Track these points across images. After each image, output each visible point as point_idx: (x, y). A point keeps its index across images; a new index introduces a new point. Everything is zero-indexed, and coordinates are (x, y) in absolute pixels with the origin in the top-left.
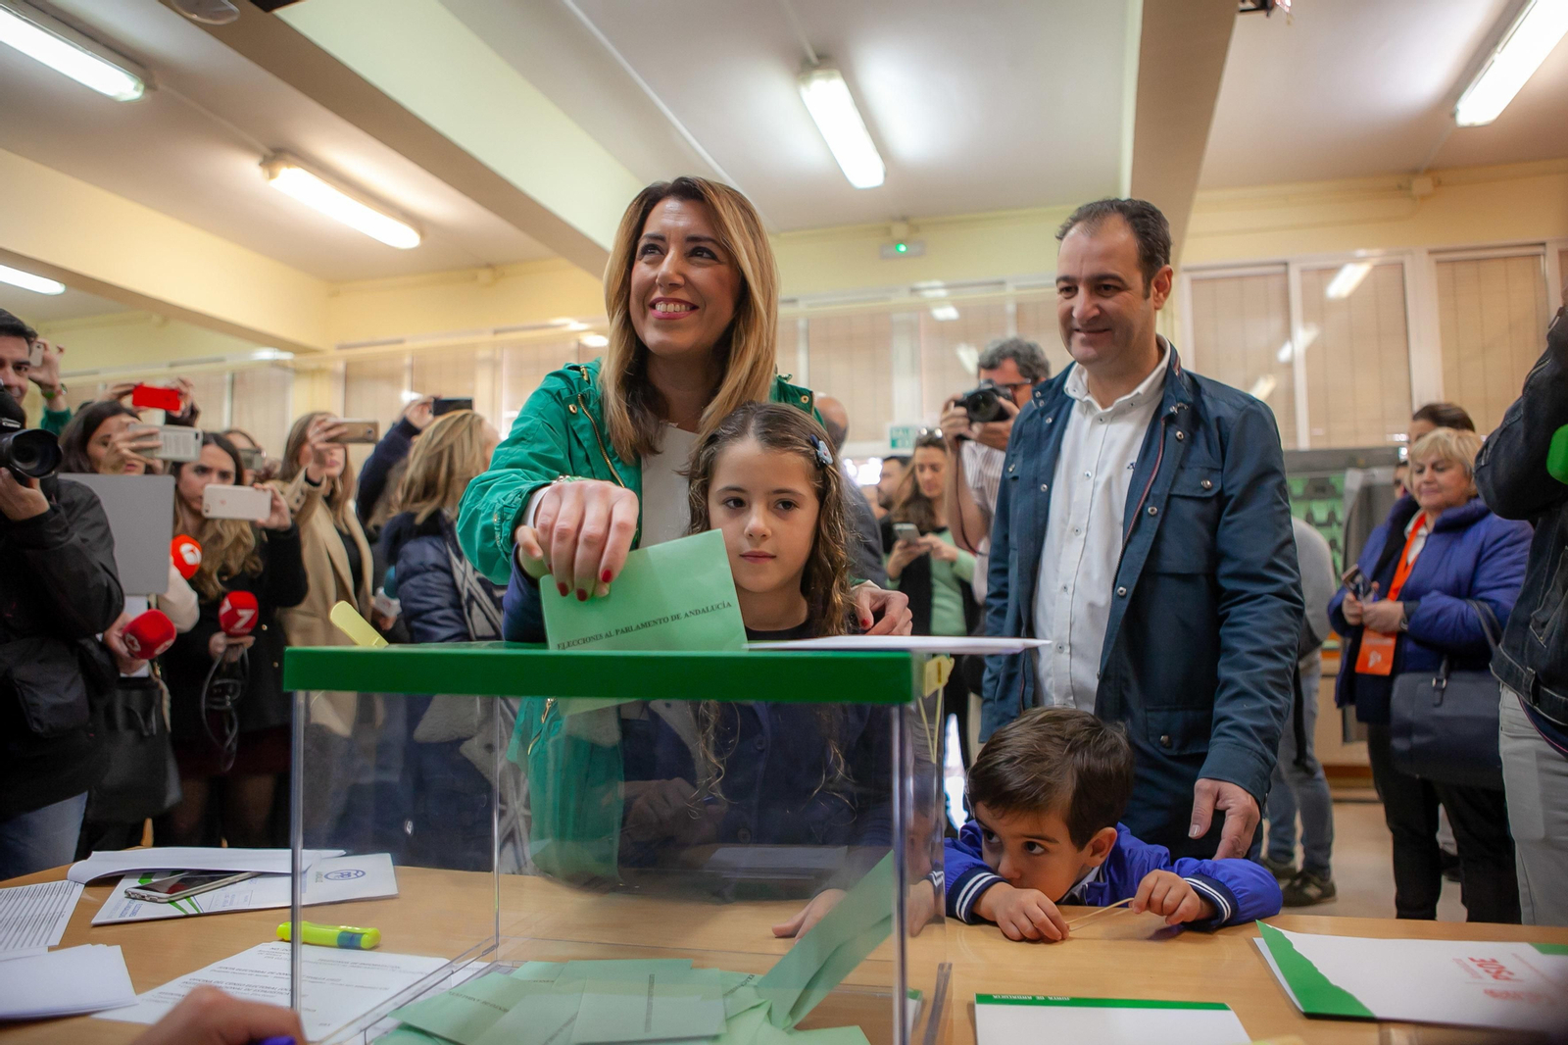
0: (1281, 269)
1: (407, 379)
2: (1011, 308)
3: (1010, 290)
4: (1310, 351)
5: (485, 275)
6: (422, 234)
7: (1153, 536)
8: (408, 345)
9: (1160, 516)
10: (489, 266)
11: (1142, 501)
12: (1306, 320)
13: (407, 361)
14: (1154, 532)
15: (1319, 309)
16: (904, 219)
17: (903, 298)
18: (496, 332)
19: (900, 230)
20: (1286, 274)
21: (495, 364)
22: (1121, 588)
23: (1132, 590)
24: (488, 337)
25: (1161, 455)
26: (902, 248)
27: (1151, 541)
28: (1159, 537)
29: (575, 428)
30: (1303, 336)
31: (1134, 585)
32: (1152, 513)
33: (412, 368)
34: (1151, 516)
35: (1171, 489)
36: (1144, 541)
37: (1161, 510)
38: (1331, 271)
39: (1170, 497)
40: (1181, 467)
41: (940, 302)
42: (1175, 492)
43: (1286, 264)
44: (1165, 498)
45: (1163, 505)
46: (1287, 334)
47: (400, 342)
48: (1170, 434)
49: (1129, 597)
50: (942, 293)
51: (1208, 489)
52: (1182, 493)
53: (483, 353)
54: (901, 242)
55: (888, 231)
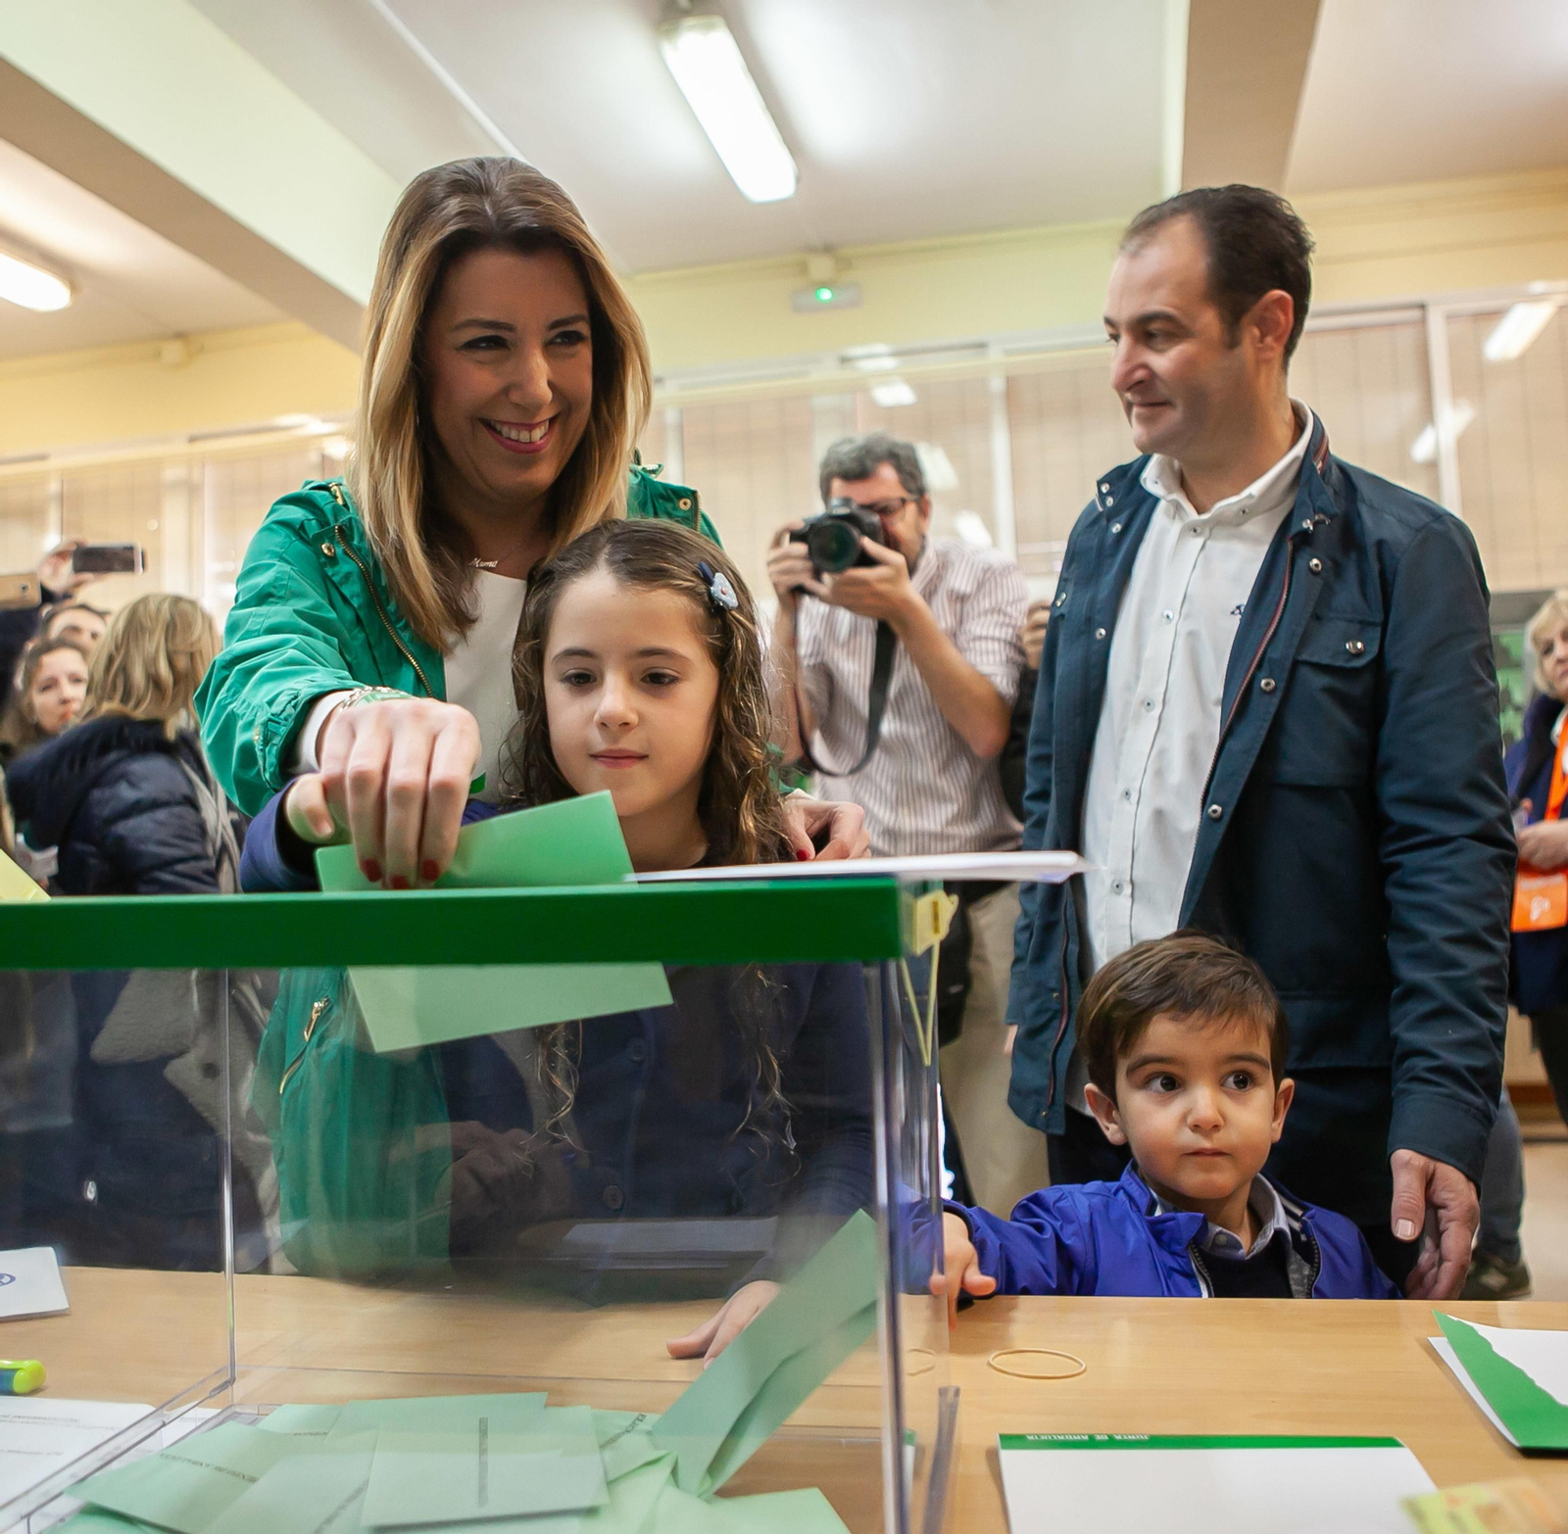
0: (1415, 314)
1: (53, 515)
2: (997, 384)
3: (995, 355)
4: (1463, 443)
5: (173, 351)
6: (74, 287)
7: (1267, 725)
8: (54, 463)
9: (1279, 694)
10: (180, 336)
11: (1252, 669)
12: (1457, 393)
13: (53, 487)
14: (1270, 718)
15: (1474, 377)
16: (828, 249)
17: (827, 372)
18: (193, 439)
19: (821, 267)
20: (1423, 322)
21: (192, 490)
22: (1215, 807)
23: (1230, 809)
24: (181, 448)
25: (1285, 596)
26: (825, 295)
27: (1263, 733)
28: (1277, 727)
29: (336, 579)
30: (1452, 419)
31: (1234, 802)
32: (1268, 689)
33: (61, 498)
34: (1265, 692)
35: (1299, 651)
36: (1254, 732)
37: (1282, 685)
38: (1491, 317)
39: (1296, 664)
40: (1317, 617)
41: (885, 377)
42: (1304, 657)
43: (1422, 307)
44: (1288, 664)
45: (1285, 675)
46: (1427, 414)
47: (42, 458)
48: (1300, 563)
49: (1226, 819)
50: (889, 363)
51: (1359, 654)
52: (1315, 659)
53: (172, 474)
54: (824, 285)
55: (803, 268)
